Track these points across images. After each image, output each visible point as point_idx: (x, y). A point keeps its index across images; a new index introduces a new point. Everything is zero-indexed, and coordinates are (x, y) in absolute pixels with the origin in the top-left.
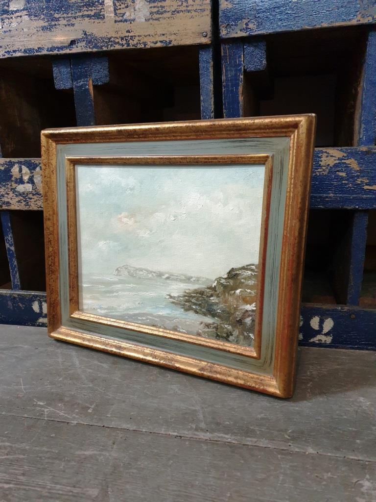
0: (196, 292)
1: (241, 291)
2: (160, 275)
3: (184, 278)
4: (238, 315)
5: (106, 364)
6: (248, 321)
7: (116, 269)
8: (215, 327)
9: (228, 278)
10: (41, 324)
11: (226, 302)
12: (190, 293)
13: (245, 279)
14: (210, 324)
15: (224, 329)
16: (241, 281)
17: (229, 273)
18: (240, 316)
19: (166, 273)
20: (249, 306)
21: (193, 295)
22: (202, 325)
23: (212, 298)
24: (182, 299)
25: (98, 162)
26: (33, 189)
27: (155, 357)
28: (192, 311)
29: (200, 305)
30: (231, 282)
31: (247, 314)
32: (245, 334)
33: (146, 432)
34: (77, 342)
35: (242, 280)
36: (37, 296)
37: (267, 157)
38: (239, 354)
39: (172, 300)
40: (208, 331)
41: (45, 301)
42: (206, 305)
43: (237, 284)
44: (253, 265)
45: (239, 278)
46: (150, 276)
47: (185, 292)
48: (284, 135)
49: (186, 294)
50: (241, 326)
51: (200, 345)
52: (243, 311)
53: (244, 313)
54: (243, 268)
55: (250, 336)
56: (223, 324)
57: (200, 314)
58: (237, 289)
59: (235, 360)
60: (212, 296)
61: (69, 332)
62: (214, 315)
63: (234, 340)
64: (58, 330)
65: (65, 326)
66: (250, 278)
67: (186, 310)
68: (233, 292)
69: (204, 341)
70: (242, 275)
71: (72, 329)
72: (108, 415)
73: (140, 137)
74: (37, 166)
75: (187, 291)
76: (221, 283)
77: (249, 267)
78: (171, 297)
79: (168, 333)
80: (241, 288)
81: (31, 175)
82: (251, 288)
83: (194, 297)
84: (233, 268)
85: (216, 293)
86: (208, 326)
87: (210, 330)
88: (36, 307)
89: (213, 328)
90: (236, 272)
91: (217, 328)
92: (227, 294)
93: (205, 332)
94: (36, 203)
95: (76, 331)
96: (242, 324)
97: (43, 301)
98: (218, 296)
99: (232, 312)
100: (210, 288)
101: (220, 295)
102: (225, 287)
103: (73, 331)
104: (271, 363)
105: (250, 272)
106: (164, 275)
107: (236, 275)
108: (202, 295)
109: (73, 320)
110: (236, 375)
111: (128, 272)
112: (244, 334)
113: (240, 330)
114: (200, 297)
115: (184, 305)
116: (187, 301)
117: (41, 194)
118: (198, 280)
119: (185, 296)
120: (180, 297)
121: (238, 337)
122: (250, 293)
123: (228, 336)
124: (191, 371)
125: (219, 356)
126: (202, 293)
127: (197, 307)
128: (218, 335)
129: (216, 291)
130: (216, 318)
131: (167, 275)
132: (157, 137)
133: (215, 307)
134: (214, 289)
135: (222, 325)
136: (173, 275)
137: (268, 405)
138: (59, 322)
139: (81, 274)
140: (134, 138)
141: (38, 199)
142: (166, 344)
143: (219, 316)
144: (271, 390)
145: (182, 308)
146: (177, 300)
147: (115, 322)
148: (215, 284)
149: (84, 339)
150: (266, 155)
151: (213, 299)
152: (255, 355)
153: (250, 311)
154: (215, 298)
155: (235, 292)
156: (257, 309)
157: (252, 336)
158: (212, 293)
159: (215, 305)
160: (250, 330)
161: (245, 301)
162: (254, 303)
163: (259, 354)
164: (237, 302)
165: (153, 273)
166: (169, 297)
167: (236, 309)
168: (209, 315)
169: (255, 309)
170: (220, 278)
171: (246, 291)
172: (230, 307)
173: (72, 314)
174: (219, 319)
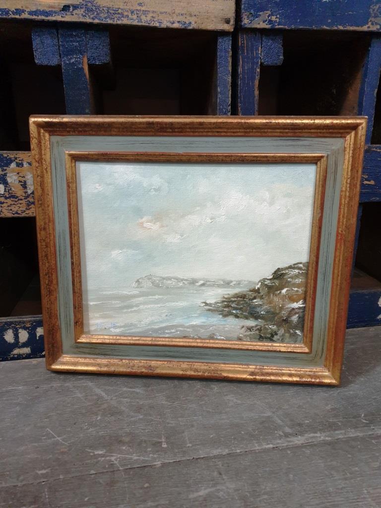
0: (237, 296)
1: (287, 290)
2: (193, 282)
3: (222, 283)
4: (284, 314)
5: (138, 388)
6: (295, 318)
7: (136, 280)
8: (258, 329)
9: (274, 278)
10: (16, 356)
11: (270, 303)
12: (229, 298)
13: (291, 278)
14: (252, 327)
15: (268, 329)
16: (287, 280)
17: (275, 273)
18: (287, 314)
19: (201, 280)
20: (295, 303)
21: (233, 299)
22: (244, 329)
23: (255, 301)
24: (220, 305)
25: (112, 159)
26: (5, 191)
27: (196, 370)
28: (232, 316)
29: (241, 309)
30: (277, 282)
31: (293, 312)
32: (292, 331)
33: (241, 452)
34: (91, 371)
35: (289, 279)
36: (11, 323)
37: (322, 157)
38: (290, 352)
39: (208, 307)
40: (250, 334)
41: (25, 328)
42: (249, 308)
43: (283, 284)
44: (301, 263)
45: (285, 277)
46: (181, 284)
47: (224, 298)
48: (340, 135)
49: (225, 299)
50: (288, 324)
51: (247, 350)
52: (289, 310)
53: (291, 311)
54: (290, 267)
55: (296, 333)
56: (268, 325)
57: (241, 318)
58: (282, 289)
59: (286, 358)
60: (255, 298)
61: (76, 360)
62: (256, 317)
63: (279, 339)
64: (59, 360)
65: (67, 353)
66: (297, 276)
67: (225, 316)
68: (279, 292)
69: (251, 345)
70: (289, 274)
71: (80, 356)
72: (188, 445)
73: (175, 132)
74: (11, 161)
75: (226, 296)
76: (266, 285)
77: (296, 266)
78: (206, 304)
79: (208, 343)
80: (287, 287)
81: (3, 173)
82: (298, 286)
83: (235, 301)
84: (279, 269)
85: (259, 295)
86: (250, 329)
87: (252, 333)
88: (9, 337)
89: (256, 331)
90: (282, 272)
91: (260, 330)
92: (272, 295)
93: (246, 336)
94: (10, 208)
95: (85, 358)
96: (287, 323)
97: (20, 328)
98: (261, 298)
99: (278, 312)
100: (254, 290)
101: (264, 297)
102: (270, 288)
103: (81, 358)
104: (322, 355)
105: (297, 271)
106: (198, 282)
107: (283, 275)
108: (244, 298)
109: (80, 345)
110: (289, 372)
111: (152, 283)
112: (290, 332)
113: (286, 328)
114: (241, 301)
115: (223, 311)
116: (228, 306)
117: (18, 197)
118: (239, 283)
119: (223, 302)
120: (218, 303)
121: (283, 335)
122: (297, 291)
123: (272, 336)
124: (241, 378)
125: (267, 357)
126: (243, 296)
127: (238, 311)
128: (261, 337)
129: (259, 293)
130: (260, 320)
131: (202, 282)
132: (196, 132)
133: (258, 309)
134: (258, 291)
135: (266, 326)
136: (209, 281)
137: (326, 395)
138: (60, 350)
139: (87, 291)
140: (166, 132)
141: (13, 203)
142: (206, 354)
143: (263, 318)
144: (327, 381)
145: (220, 314)
146: (214, 307)
147: (139, 340)
148: (259, 286)
149: (99, 365)
150: (321, 155)
151: (257, 302)
152: (307, 350)
153: (297, 308)
154: (258, 300)
155: (280, 292)
156: (304, 305)
157: (298, 332)
158: (255, 295)
159: (259, 307)
160: (296, 327)
161: (293, 300)
162: (301, 301)
163: (311, 349)
164: (283, 301)
165: (184, 281)
166: (204, 304)
167: (281, 309)
168: (252, 318)
169: (302, 306)
170: (264, 280)
171: (293, 290)
172: (274, 307)
173: (78, 339)
174: (262, 321)
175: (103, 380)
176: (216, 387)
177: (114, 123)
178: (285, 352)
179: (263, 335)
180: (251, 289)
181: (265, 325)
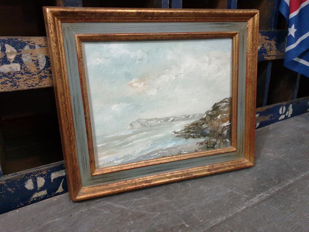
0: (193, 124)
1: (220, 116)
2: (167, 119)
3: (184, 117)
4: (219, 131)
6: (225, 132)
7: (130, 124)
8: (206, 143)
9: (213, 110)
10: (35, 199)
11: (212, 125)
12: (188, 127)
13: (222, 108)
14: (203, 142)
15: (211, 142)
16: (220, 110)
17: (214, 106)
18: (221, 131)
19: (171, 117)
20: (225, 123)
21: (191, 127)
22: (198, 144)
26: (21, 68)
27: (176, 176)
28: (191, 138)
29: (196, 132)
30: (215, 112)
31: (224, 129)
32: (224, 140)
34: (107, 193)
35: (221, 109)
36: (31, 174)
38: (227, 152)
39: (176, 135)
40: (202, 147)
41: (42, 176)
42: (200, 131)
43: (219, 112)
44: (227, 99)
46: (159, 122)
47: (186, 127)
48: (244, 21)
49: (186, 128)
51: (204, 156)
52: (222, 128)
54: (221, 102)
55: (226, 141)
57: (196, 138)
58: (218, 116)
60: (203, 124)
61: (94, 189)
62: (205, 136)
63: (217, 147)
64: (80, 191)
65: (85, 186)
66: (225, 107)
67: (187, 138)
68: (216, 118)
70: (221, 106)
71: (96, 185)
73: (153, 19)
74: (25, 45)
75: (187, 126)
76: (209, 115)
77: (224, 101)
78: (175, 133)
79: (180, 157)
80: (220, 114)
81: (18, 54)
82: (226, 112)
83: (192, 128)
84: (215, 103)
86: (201, 144)
87: (202, 146)
88: (29, 185)
90: (217, 105)
91: (207, 143)
92: (212, 120)
93: (199, 149)
94: (26, 82)
95: (100, 186)
96: (222, 136)
97: (37, 176)
98: (207, 123)
99: (216, 130)
101: (208, 122)
102: (211, 116)
103: (96, 186)
104: (242, 151)
105: (225, 104)
106: (169, 119)
107: (218, 107)
108: (197, 125)
109: (95, 177)
110: (228, 164)
111: (141, 124)
113: (221, 139)
114: (196, 127)
115: (185, 135)
116: (188, 132)
117: (32, 73)
118: (194, 116)
119: (186, 129)
120: (182, 131)
121: (220, 144)
122: (226, 116)
123: (214, 145)
124: (204, 174)
127: (194, 134)
128: (208, 147)
129: (206, 120)
130: (207, 137)
131: (172, 119)
133: (206, 131)
135: (211, 140)
136: (176, 118)
137: (249, 173)
138: (80, 184)
139: (95, 137)
140: (147, 19)
141: (28, 78)
142: (180, 165)
143: (208, 135)
144: (248, 165)
145: (184, 138)
146: (180, 134)
148: (205, 116)
149: (111, 188)
151: (204, 126)
153: (226, 126)
156: (230, 124)
157: (228, 140)
158: (203, 122)
159: (206, 129)
160: (226, 138)
162: (228, 121)
163: (237, 148)
164: (219, 123)
165: (161, 120)
166: (174, 133)
167: (218, 128)
168: (202, 136)
169: (229, 124)
170: (208, 111)
171: (223, 115)
172: (214, 128)
173: (93, 173)
174: (208, 137)
175: (116, 198)
176: (190, 184)
177: (114, 12)
178: (224, 153)
179: (208, 146)
180: (201, 119)
181: (210, 140)
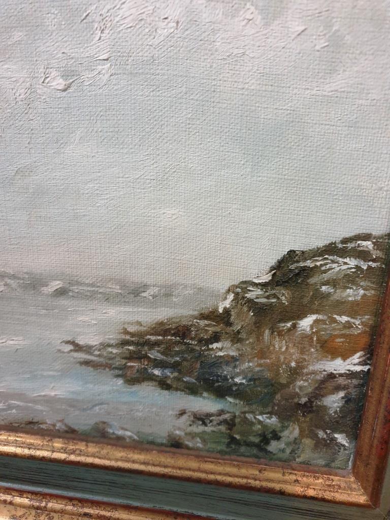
0: (161, 329)
1: (316, 321)
2: (34, 283)
3: (117, 289)
4: (301, 388)
6: (334, 402)
8: (225, 422)
9: (275, 282)
11: (262, 354)
12: (140, 335)
13: (333, 283)
14: (209, 415)
15: (252, 424)
16: (317, 290)
17: (281, 265)
19: (55, 278)
20: (339, 361)
21: (153, 338)
22: (185, 417)
23: (215, 345)
24: (115, 351)
28: (150, 383)
29: (175, 366)
30: (285, 296)
31: (330, 385)
32: (321, 434)
35: (324, 288)
39: (82, 356)
40: (204, 432)
42: (198, 365)
43: (306, 300)
44: (367, 237)
45: (312, 281)
47: (126, 332)
49: (128, 337)
50: (310, 416)
52: (319, 377)
53: (323, 382)
54: (330, 249)
55: (334, 439)
56: (252, 412)
57: (177, 389)
58: (302, 315)
60: (216, 338)
62: (221, 391)
66: (350, 279)
68: (289, 325)
69: (199, 470)
70: (325, 272)
75: (132, 329)
76: (250, 301)
77: (350, 245)
78: (78, 348)
80: (317, 312)
82: (353, 309)
83: (157, 344)
84: (292, 253)
85: (229, 329)
86: (202, 419)
87: (209, 429)
89: (219, 424)
90: (302, 264)
91: (230, 424)
92: (267, 332)
96: (310, 412)
98: (236, 338)
99: (284, 381)
100: (211, 316)
101: (243, 335)
102: (261, 311)
105: (352, 262)
106: (45, 285)
107: (306, 273)
108: (184, 336)
112: (316, 435)
113: (304, 425)
114: (178, 343)
115: (124, 368)
116: (131, 357)
118: (167, 293)
119: (124, 343)
120: (109, 346)
121: (296, 441)
122: (348, 325)
123: (265, 440)
125: (246, 504)
126: (182, 332)
127: (168, 372)
128: (233, 440)
129: (229, 324)
130: (230, 399)
131: (56, 285)
133: (226, 371)
134: (225, 318)
135: (250, 416)
136: (78, 283)
143: (239, 393)
145: (118, 376)
146: (99, 356)
148: (227, 304)
151: (222, 349)
152: (363, 498)
153: (341, 375)
154: (227, 344)
155: (294, 326)
156: (366, 368)
157: (341, 438)
158: (218, 329)
159: (227, 363)
160: (336, 425)
161: (329, 349)
162: (358, 355)
163: (375, 495)
164: (302, 353)
165: (9, 281)
166: (71, 347)
167: (296, 373)
168: (207, 390)
169: (358, 368)
170: (246, 285)
171: (335, 321)
172: (275, 367)
174: (237, 401)
179: (238, 437)
180: (206, 312)
181: (245, 413)
